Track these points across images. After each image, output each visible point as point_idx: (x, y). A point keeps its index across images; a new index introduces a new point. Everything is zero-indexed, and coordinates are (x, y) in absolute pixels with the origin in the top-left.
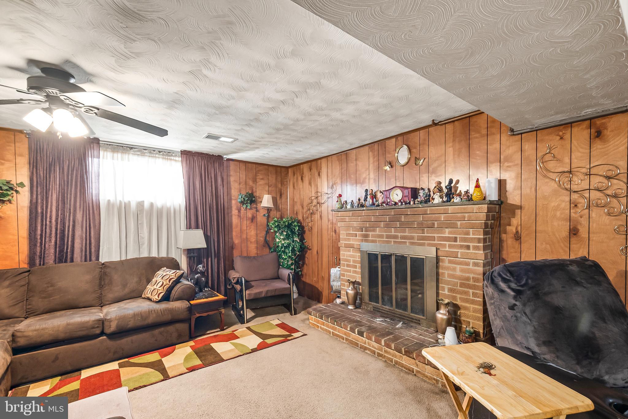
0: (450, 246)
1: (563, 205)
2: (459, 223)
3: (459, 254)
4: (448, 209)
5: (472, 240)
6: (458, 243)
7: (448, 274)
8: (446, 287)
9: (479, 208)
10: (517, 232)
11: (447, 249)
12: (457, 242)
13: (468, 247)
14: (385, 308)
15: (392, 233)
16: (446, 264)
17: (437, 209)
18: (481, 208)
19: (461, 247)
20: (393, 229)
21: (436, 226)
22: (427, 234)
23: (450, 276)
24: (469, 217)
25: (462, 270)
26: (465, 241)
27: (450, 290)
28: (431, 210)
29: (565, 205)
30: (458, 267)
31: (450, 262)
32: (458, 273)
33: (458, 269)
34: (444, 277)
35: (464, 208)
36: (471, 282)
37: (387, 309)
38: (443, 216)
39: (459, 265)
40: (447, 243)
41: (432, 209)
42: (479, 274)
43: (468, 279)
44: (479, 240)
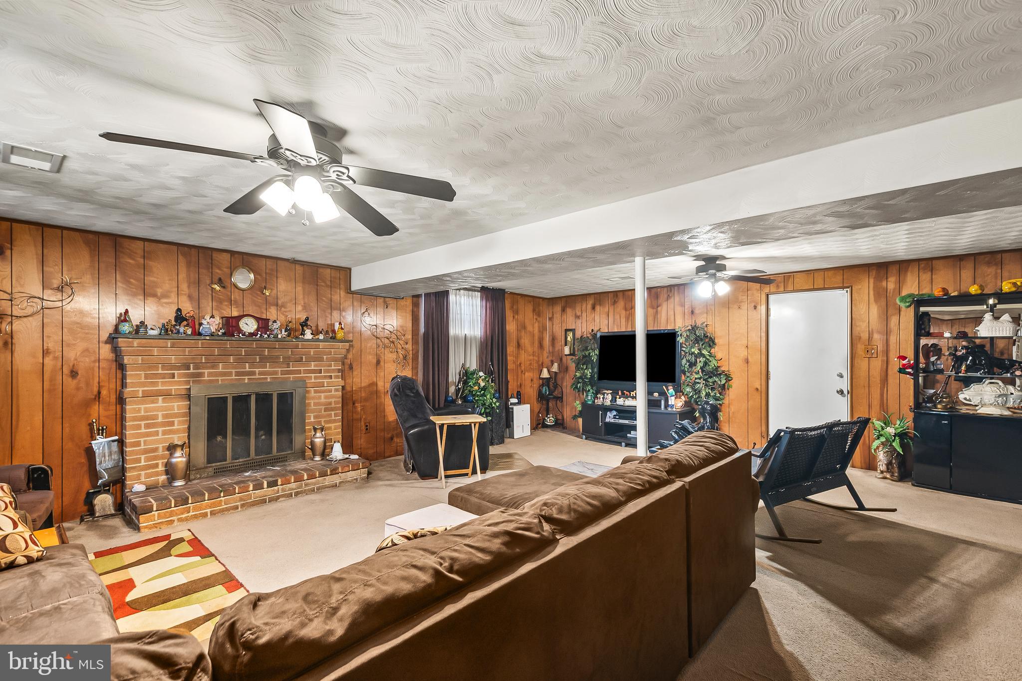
0: (316, 378)
1: (374, 345)
2: (325, 357)
3: (325, 383)
4: (319, 345)
5: (333, 371)
6: (323, 374)
7: (314, 403)
8: (312, 415)
9: (343, 346)
10: (351, 364)
11: (313, 381)
12: (321, 373)
13: (331, 377)
14: (238, 462)
15: (246, 369)
16: (313, 394)
17: (309, 344)
18: (345, 345)
19: (325, 377)
20: (247, 364)
21: (304, 360)
22: (292, 368)
23: (315, 404)
24: (334, 352)
25: (326, 397)
26: (328, 372)
27: (315, 417)
28: (302, 345)
29: (375, 346)
30: (323, 395)
31: (316, 392)
32: (323, 400)
33: (323, 397)
34: (310, 406)
35: (333, 345)
36: (333, 405)
37: (240, 462)
38: (312, 351)
39: (323, 393)
40: (313, 375)
41: (304, 344)
42: (339, 398)
43: (330, 403)
44: (339, 371)
